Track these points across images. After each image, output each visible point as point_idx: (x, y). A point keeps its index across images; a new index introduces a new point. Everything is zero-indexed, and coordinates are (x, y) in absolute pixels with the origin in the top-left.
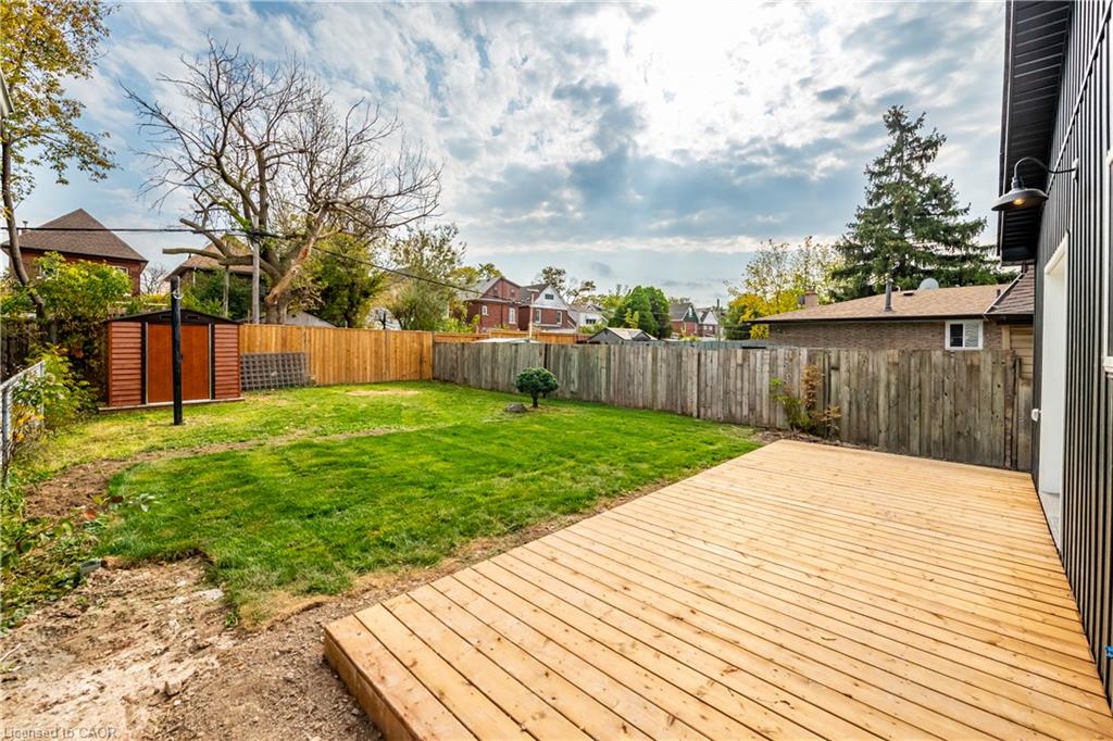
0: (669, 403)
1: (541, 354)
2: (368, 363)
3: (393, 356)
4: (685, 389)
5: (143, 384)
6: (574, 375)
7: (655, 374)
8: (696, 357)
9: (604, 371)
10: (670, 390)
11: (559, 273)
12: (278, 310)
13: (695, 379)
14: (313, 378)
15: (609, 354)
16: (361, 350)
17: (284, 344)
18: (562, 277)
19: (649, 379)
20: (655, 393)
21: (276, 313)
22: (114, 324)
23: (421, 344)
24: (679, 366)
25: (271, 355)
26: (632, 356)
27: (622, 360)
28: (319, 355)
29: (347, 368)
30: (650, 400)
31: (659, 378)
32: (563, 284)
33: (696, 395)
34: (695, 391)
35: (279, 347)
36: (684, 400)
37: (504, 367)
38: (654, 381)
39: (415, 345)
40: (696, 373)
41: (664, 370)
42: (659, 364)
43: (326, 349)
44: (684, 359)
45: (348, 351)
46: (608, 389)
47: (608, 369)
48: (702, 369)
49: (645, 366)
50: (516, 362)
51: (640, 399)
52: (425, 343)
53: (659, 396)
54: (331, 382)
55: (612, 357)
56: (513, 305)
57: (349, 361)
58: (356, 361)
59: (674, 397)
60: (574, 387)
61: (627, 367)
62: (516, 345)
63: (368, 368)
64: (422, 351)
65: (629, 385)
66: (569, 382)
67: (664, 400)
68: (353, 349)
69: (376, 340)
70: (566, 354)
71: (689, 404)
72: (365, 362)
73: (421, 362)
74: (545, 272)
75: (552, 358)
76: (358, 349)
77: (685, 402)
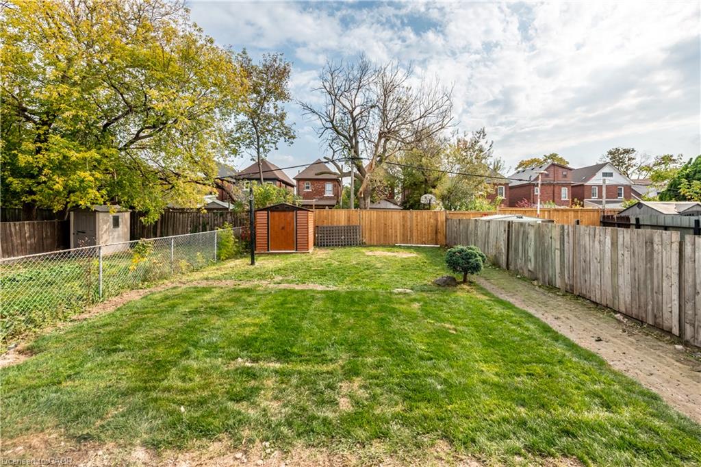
0: (635, 306)
1: (505, 231)
2: (398, 232)
3: (415, 228)
4: (660, 291)
5: (268, 241)
6: (531, 254)
7: (615, 264)
8: (676, 246)
9: (558, 253)
10: (638, 287)
11: (627, 152)
12: (364, 200)
13: (675, 279)
14: (364, 241)
15: (562, 235)
16: (393, 224)
17: (349, 221)
18: (632, 156)
19: (607, 269)
20: (615, 288)
21: (363, 202)
22: (258, 212)
23: (437, 220)
24: (650, 257)
25: (341, 227)
26: (587, 238)
27: (576, 243)
28: (368, 227)
29: (385, 236)
30: (609, 296)
31: (621, 269)
32: (633, 162)
33: (676, 302)
34: (675, 297)
35: (346, 221)
36: (659, 306)
37: (482, 241)
38: (615, 273)
39: (432, 220)
40: (677, 271)
41: (627, 261)
42: (620, 252)
43: (372, 223)
44: (656, 247)
45: (385, 224)
46: (562, 273)
47: (562, 251)
48: (688, 265)
49: (602, 251)
50: (488, 237)
51: (598, 292)
52: (439, 219)
53: (621, 292)
54: (375, 244)
55: (566, 237)
56: (563, 185)
57: (385, 232)
58: (390, 230)
59: (642, 299)
60: (531, 266)
61: (583, 251)
62: (489, 221)
63: (398, 236)
64: (437, 223)
65: (584, 272)
66: (527, 260)
67: (628, 300)
68: (389, 222)
69: (403, 217)
70: (524, 232)
71: (666, 315)
72: (396, 232)
73: (436, 233)
74: (610, 153)
75: (513, 235)
76: (392, 223)
77: (660, 309)
